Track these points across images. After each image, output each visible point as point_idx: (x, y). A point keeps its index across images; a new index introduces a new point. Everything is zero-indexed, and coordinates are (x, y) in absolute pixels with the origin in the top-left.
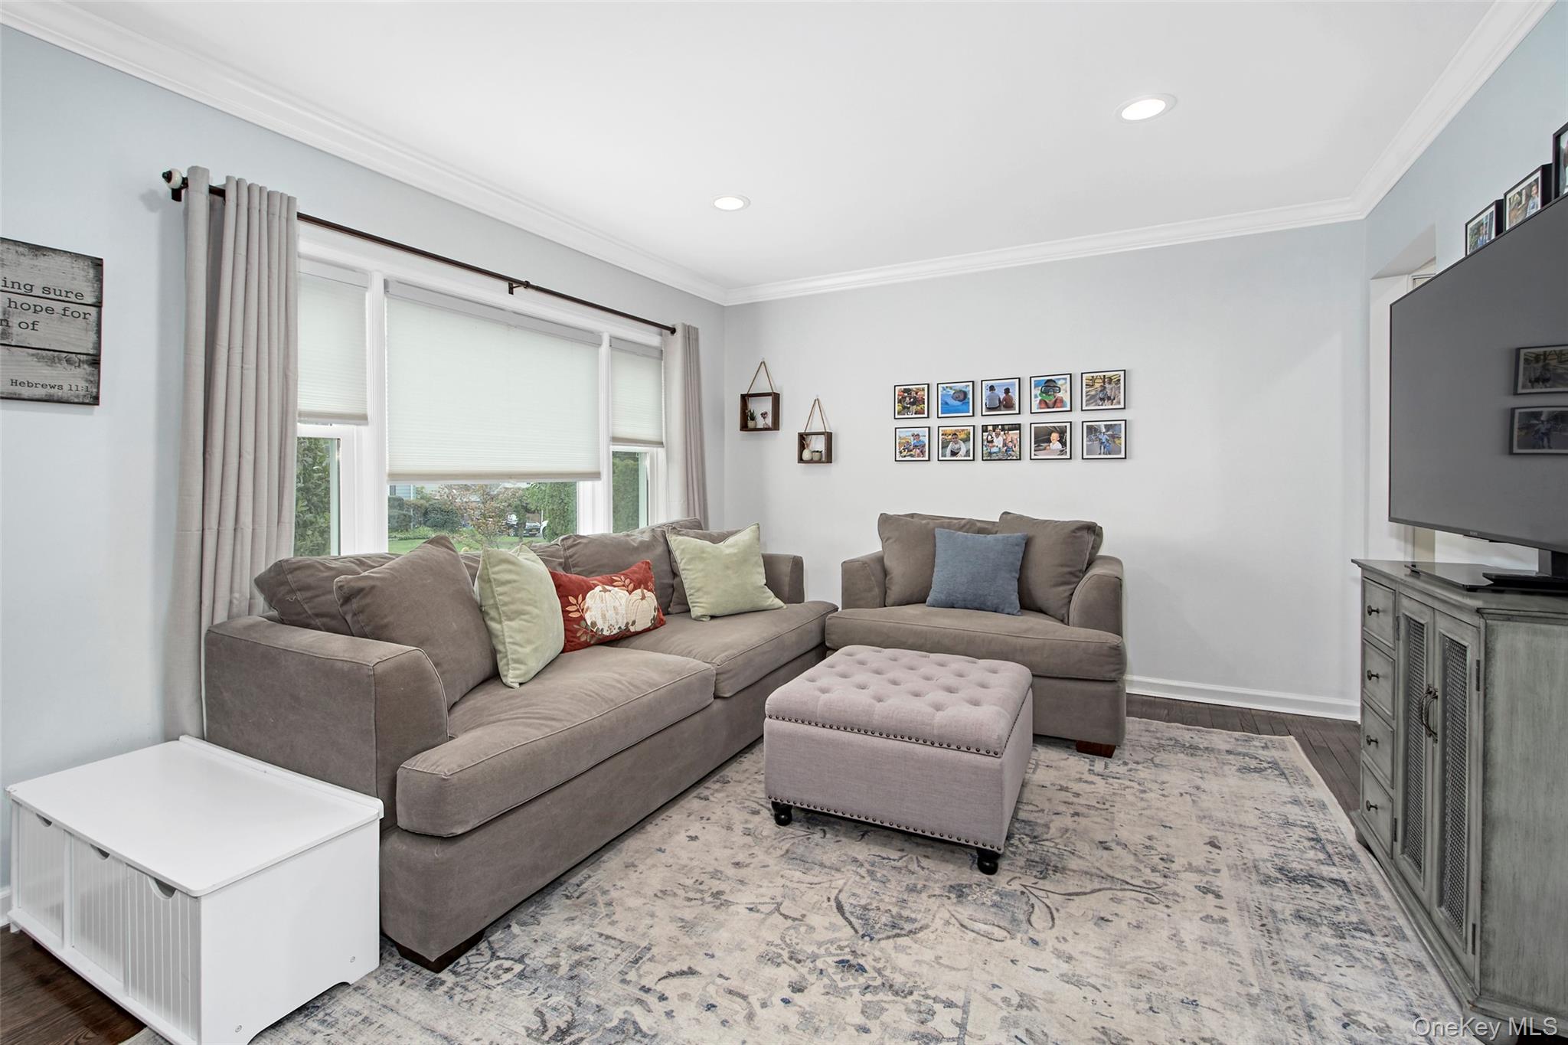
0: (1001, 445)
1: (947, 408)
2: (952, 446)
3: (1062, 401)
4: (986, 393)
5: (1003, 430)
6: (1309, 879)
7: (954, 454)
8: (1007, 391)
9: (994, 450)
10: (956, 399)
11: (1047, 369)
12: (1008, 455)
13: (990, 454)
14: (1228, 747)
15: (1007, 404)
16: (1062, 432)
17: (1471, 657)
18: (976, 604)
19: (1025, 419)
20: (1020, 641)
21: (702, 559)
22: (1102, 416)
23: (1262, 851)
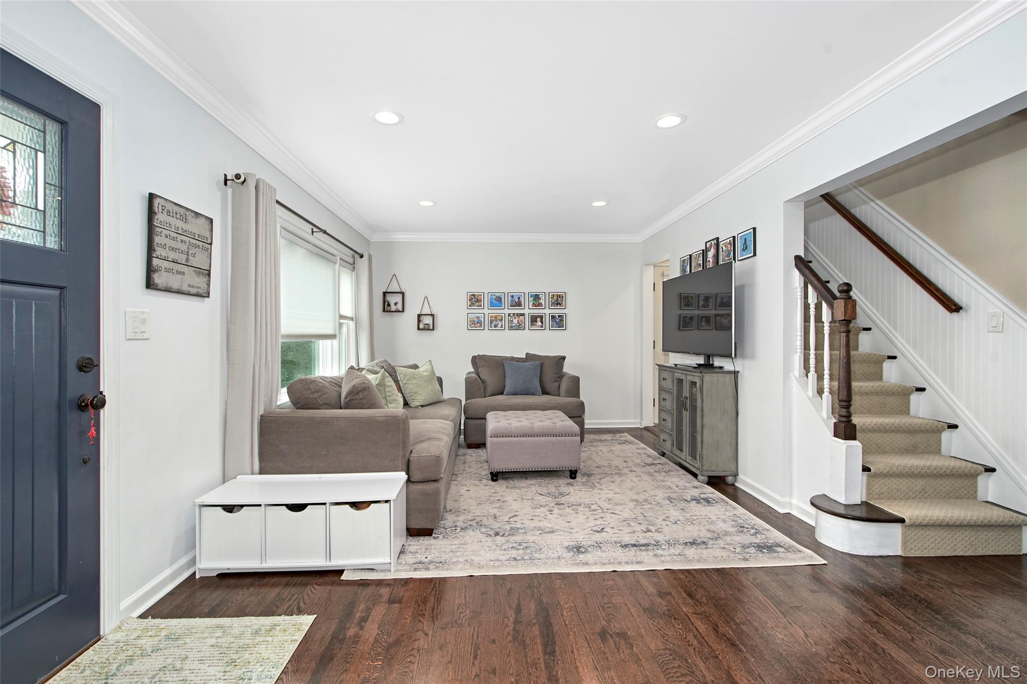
0: (516, 323)
1: (492, 305)
2: (495, 323)
3: (541, 304)
4: (510, 298)
5: (517, 316)
6: (653, 464)
7: (495, 326)
8: (519, 298)
9: (514, 325)
10: (496, 300)
11: (535, 290)
12: (520, 327)
13: (512, 327)
14: (611, 438)
15: (519, 304)
16: (541, 317)
17: (698, 385)
18: (526, 393)
19: (526, 311)
20: (549, 404)
21: (415, 378)
22: (557, 311)
23: (638, 461)
